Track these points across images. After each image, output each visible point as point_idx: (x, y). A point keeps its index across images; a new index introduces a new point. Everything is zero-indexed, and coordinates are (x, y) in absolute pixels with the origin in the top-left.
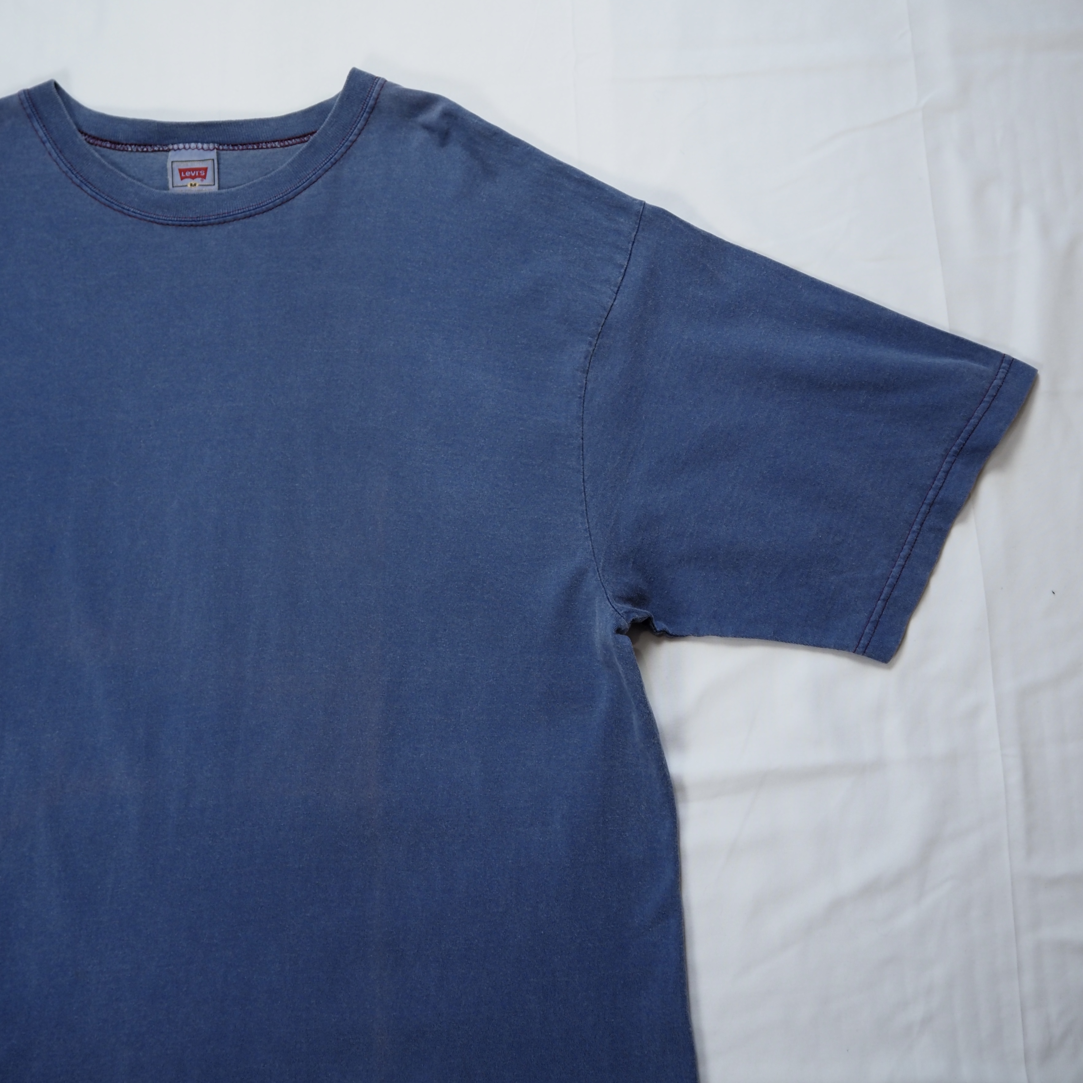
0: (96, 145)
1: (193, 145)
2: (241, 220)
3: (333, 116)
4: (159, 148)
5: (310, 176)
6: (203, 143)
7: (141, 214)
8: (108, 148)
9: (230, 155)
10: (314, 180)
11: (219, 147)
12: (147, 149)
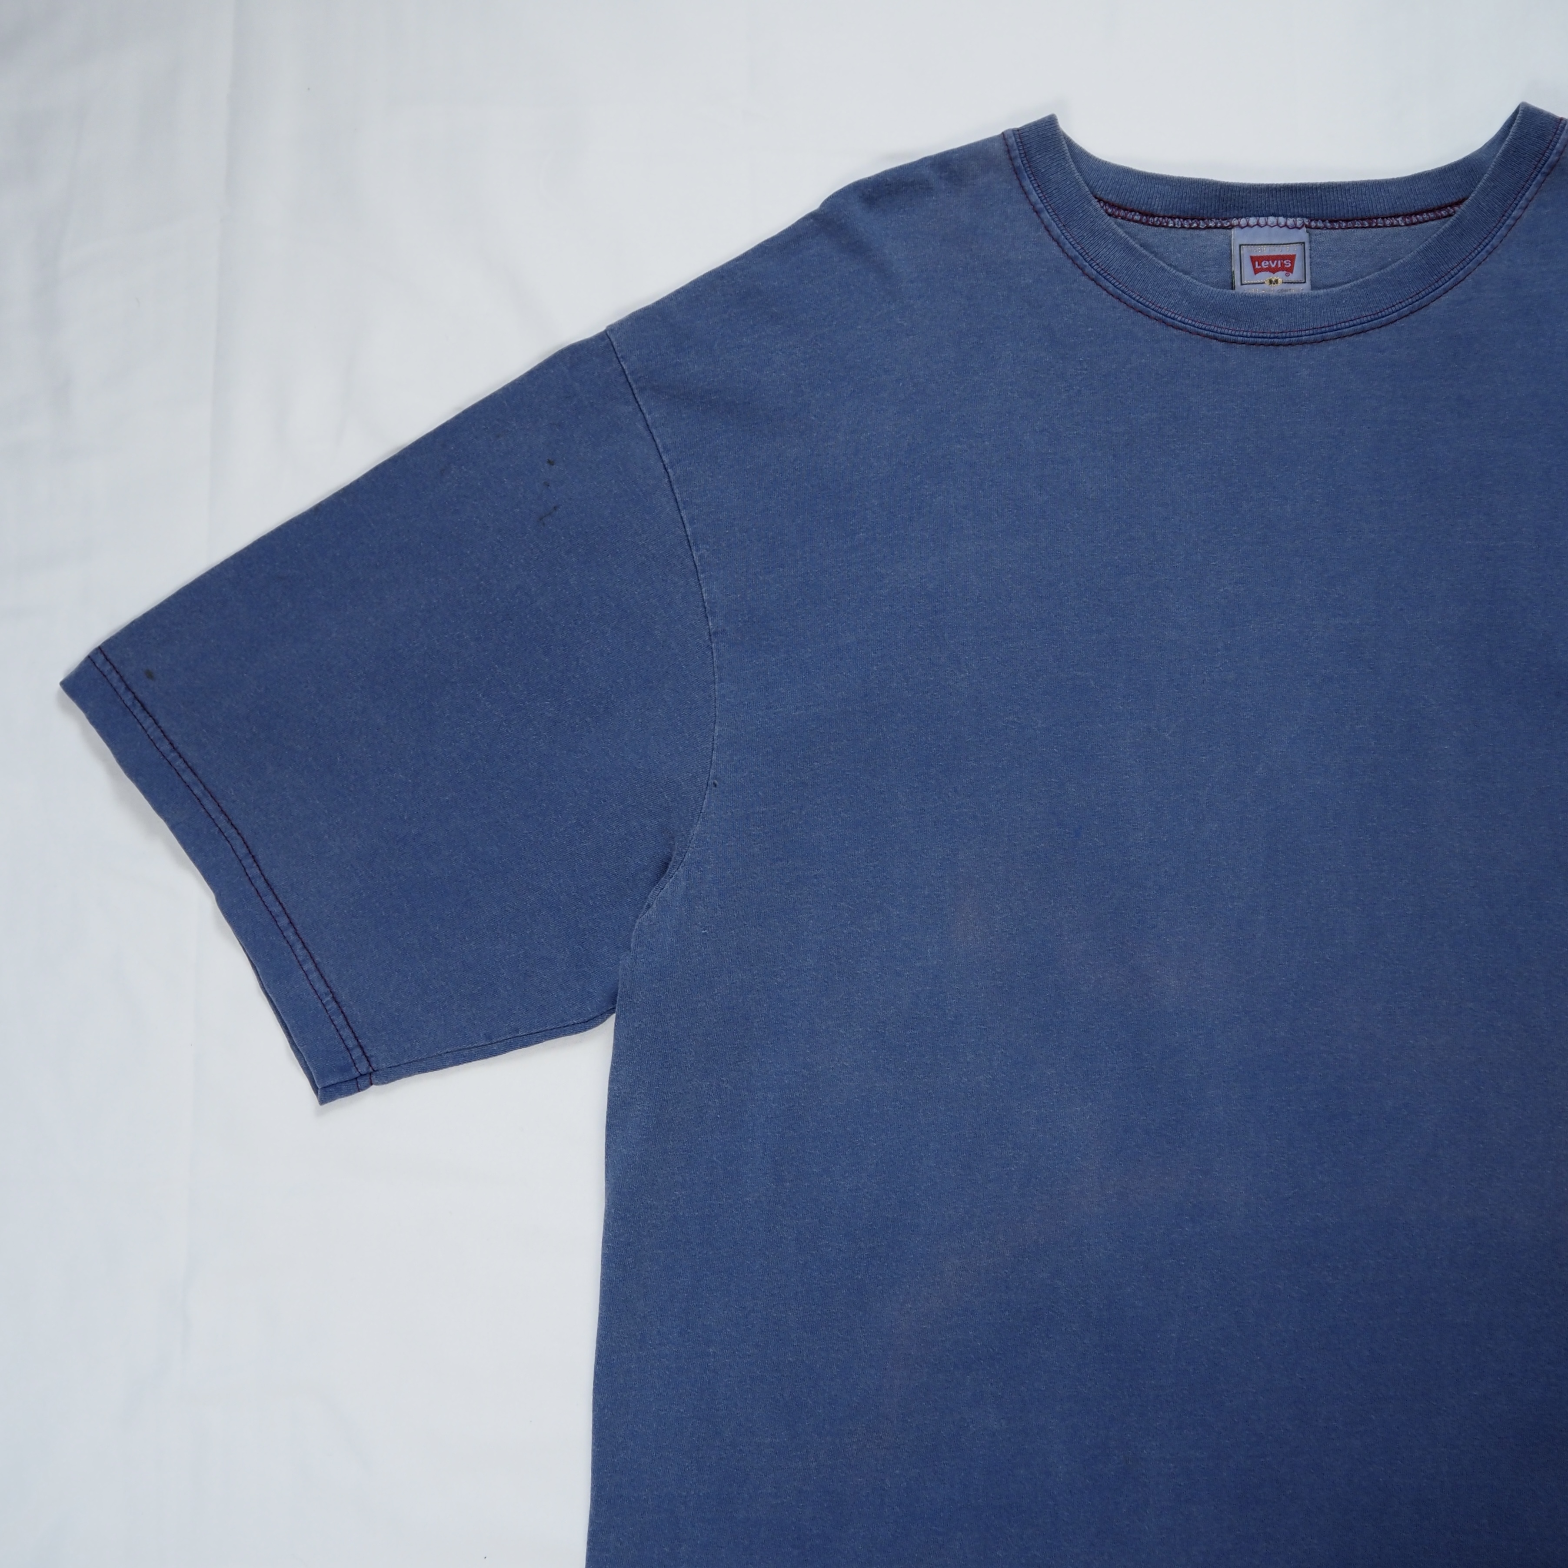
0: (1116, 217)
1: (1272, 220)
2: (1347, 338)
3: (1488, 180)
4: (1216, 224)
5: (1456, 270)
6: (1286, 216)
7: (1194, 326)
8: (1136, 221)
9: (1330, 236)
10: (1461, 278)
11: (1310, 223)
12: (1198, 225)
